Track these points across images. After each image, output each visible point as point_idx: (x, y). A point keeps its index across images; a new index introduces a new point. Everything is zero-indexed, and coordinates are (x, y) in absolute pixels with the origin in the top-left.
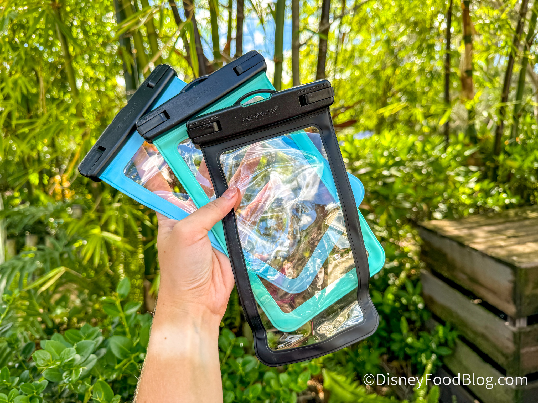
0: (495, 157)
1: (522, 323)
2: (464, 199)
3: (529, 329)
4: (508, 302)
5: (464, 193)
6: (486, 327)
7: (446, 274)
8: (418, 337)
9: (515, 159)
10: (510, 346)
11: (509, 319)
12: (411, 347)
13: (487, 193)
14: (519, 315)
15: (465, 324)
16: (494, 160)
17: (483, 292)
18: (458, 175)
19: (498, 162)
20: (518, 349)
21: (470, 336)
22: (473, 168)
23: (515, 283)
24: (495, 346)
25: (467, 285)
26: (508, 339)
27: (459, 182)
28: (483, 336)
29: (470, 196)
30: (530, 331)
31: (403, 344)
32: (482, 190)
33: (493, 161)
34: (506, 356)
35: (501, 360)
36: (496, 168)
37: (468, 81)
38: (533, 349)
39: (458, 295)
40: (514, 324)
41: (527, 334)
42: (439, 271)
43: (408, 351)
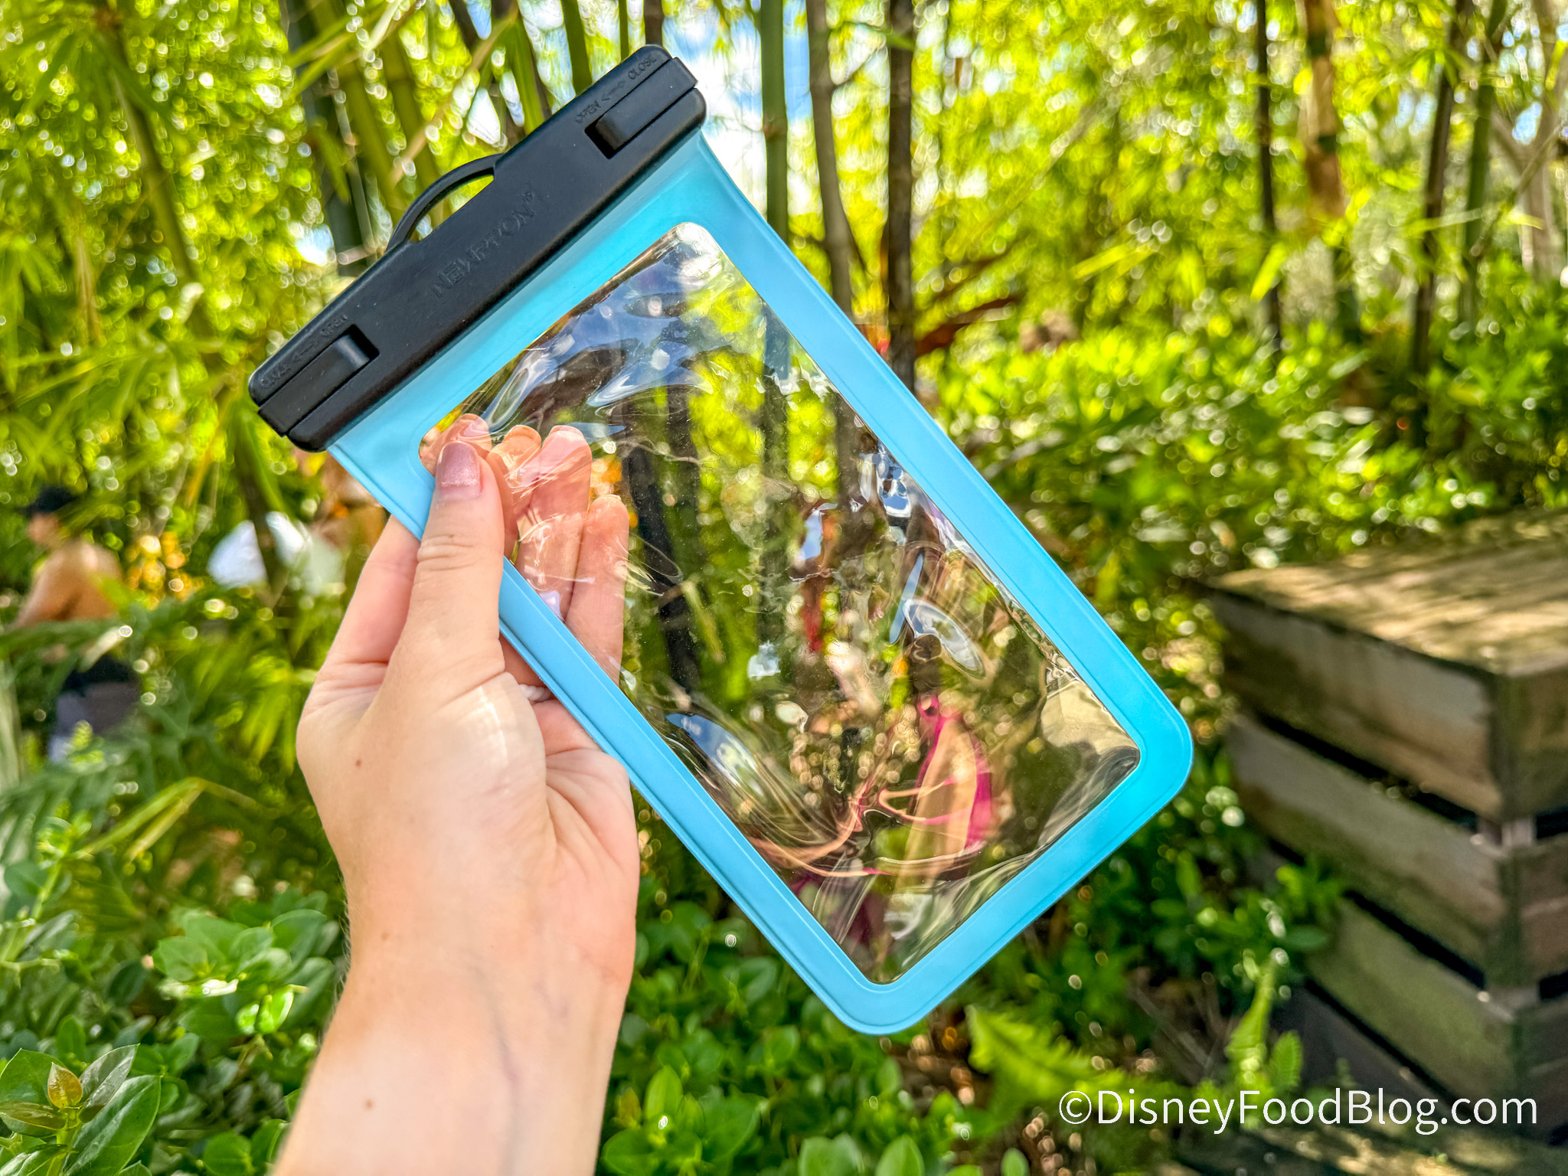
0: (1415, 381)
1: (1521, 835)
2: (1336, 504)
3: (1541, 849)
4: (1477, 778)
5: (1333, 489)
6: (1420, 858)
7: (1297, 718)
8: (1231, 907)
9: (1474, 382)
10: (1492, 902)
11: (1482, 825)
12: (1211, 935)
13: (1400, 485)
14: (1510, 813)
15: (1359, 855)
16: (1415, 388)
17: (1405, 760)
18: (1315, 437)
19: (1425, 393)
20: (1514, 910)
21: (1376, 888)
22: (1357, 415)
23: (1494, 723)
24: (1449, 910)
25: (1360, 743)
26: (1484, 883)
27: (1317, 457)
28: (1415, 884)
29: (1352, 495)
30: (1544, 857)
31: (1189, 930)
32: (1384, 477)
33: (1412, 391)
34: (1480, 932)
35: (1467, 946)
36: (1422, 412)
37: (1327, 167)
38: (1555, 905)
39: (1336, 776)
40: (1498, 838)
41: (1535, 864)
42: (1275, 711)
43: (1206, 948)
